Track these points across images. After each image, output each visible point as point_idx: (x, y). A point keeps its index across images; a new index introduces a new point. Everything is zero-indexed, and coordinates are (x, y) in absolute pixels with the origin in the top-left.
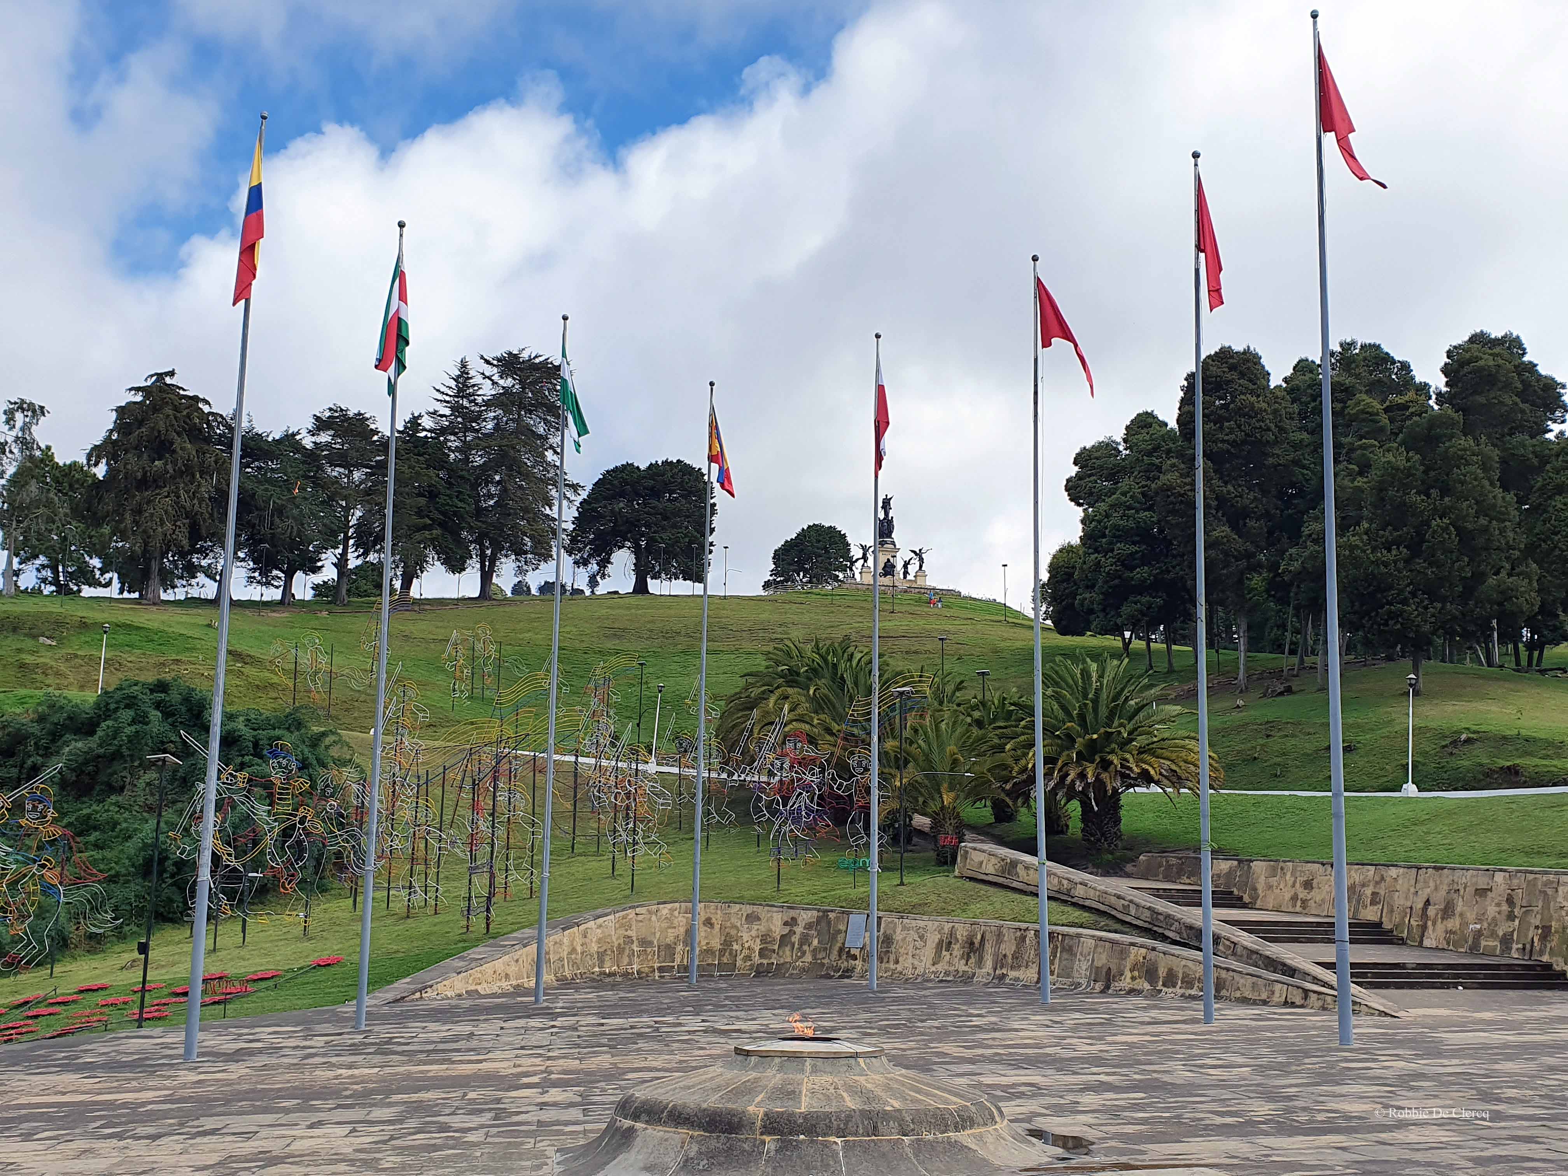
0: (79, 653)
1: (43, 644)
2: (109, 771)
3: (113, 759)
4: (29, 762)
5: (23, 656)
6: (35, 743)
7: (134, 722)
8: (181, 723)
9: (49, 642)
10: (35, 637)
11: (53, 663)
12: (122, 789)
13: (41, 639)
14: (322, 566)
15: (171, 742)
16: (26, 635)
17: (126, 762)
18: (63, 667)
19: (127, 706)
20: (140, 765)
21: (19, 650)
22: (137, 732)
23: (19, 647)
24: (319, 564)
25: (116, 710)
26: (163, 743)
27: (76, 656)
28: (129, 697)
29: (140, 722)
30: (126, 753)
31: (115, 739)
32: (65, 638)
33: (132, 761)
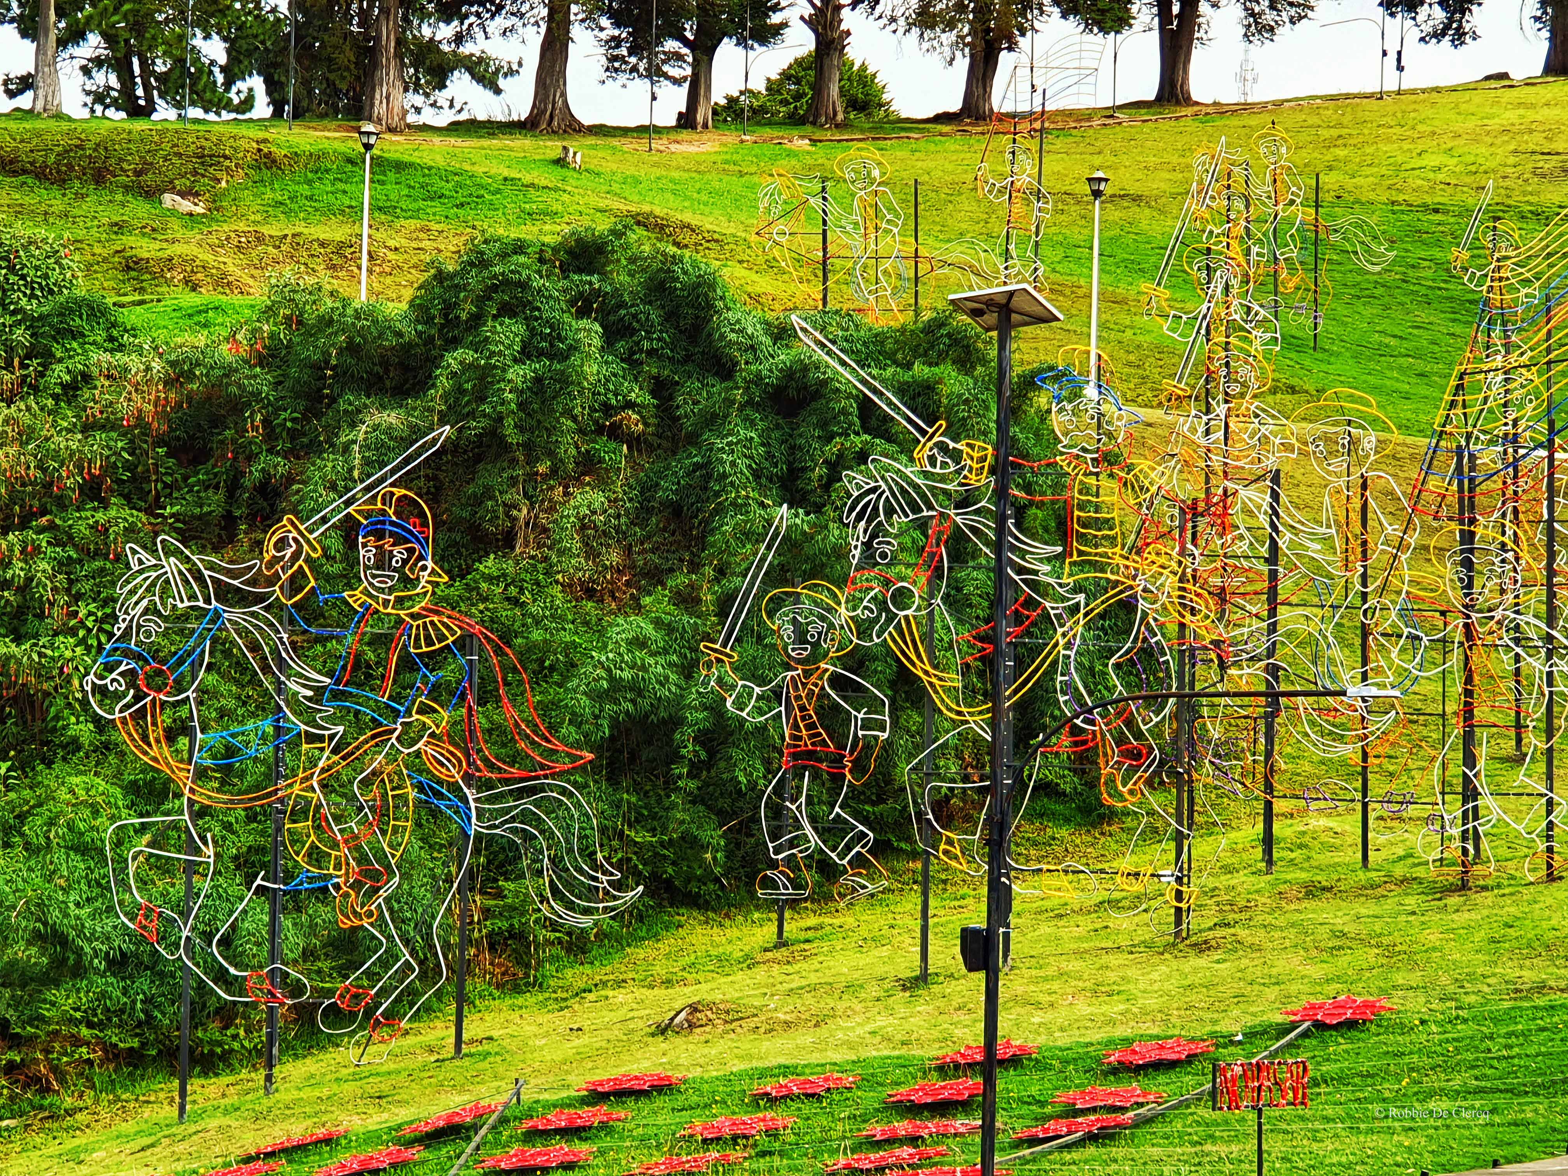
0: (266, 230)
1: (173, 212)
2: (471, 489)
3: (478, 459)
4: (255, 472)
5: (129, 240)
6: (266, 422)
7: (526, 353)
8: (651, 353)
9: (186, 205)
10: (151, 194)
11: (209, 258)
12: (507, 541)
13: (168, 199)
14: (784, 25)
15: (630, 405)
16: (127, 189)
17: (514, 462)
18: (232, 265)
19: (507, 310)
20: (554, 471)
21: (118, 227)
22: (538, 380)
23: (116, 219)
24: (776, 18)
25: (477, 320)
26: (607, 408)
27: (260, 239)
28: (506, 283)
29: (541, 353)
30: (513, 436)
31: (482, 399)
32: (225, 193)
33: (531, 461)
